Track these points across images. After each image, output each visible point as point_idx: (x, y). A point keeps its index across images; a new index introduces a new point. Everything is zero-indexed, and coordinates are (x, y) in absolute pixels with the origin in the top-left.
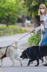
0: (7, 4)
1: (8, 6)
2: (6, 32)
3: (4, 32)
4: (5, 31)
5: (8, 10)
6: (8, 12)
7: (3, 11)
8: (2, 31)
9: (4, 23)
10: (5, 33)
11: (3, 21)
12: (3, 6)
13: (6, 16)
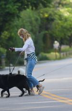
0: (69, 22)
1: (70, 25)
2: (70, 54)
3: (66, 54)
4: (68, 53)
5: (70, 29)
6: (70, 31)
7: (65, 30)
8: (65, 53)
9: (67, 44)
10: (68, 55)
11: (65, 41)
12: (65, 25)
13: (69, 36)
